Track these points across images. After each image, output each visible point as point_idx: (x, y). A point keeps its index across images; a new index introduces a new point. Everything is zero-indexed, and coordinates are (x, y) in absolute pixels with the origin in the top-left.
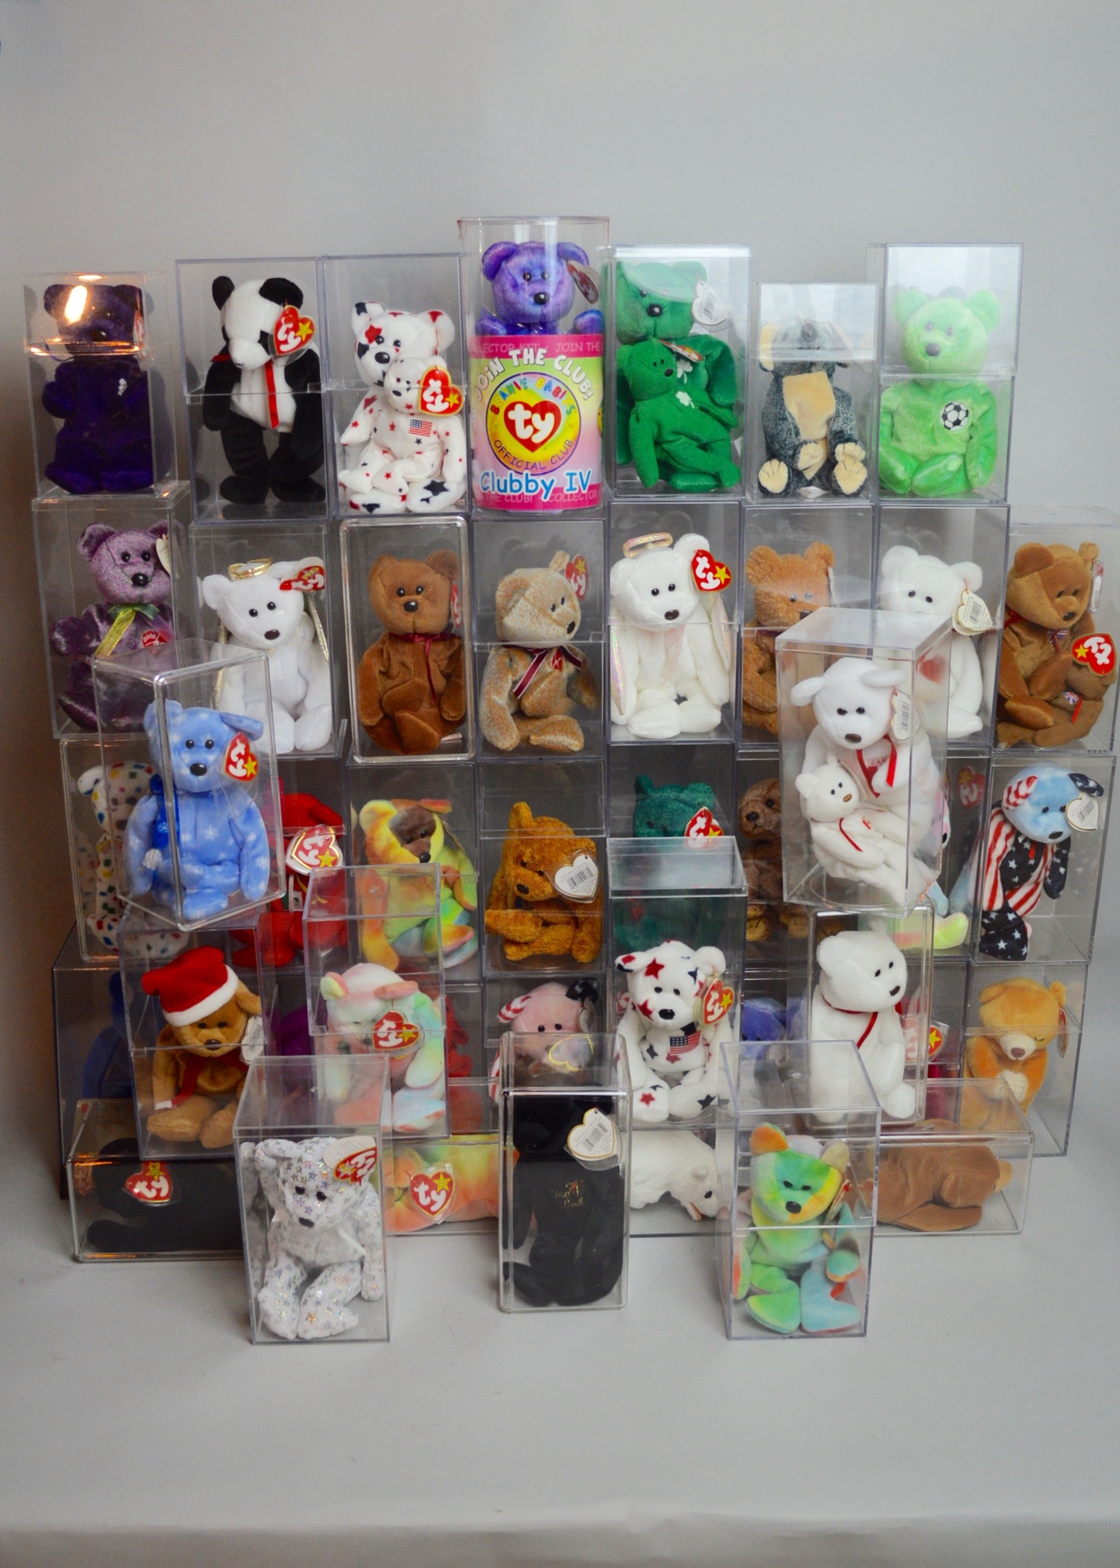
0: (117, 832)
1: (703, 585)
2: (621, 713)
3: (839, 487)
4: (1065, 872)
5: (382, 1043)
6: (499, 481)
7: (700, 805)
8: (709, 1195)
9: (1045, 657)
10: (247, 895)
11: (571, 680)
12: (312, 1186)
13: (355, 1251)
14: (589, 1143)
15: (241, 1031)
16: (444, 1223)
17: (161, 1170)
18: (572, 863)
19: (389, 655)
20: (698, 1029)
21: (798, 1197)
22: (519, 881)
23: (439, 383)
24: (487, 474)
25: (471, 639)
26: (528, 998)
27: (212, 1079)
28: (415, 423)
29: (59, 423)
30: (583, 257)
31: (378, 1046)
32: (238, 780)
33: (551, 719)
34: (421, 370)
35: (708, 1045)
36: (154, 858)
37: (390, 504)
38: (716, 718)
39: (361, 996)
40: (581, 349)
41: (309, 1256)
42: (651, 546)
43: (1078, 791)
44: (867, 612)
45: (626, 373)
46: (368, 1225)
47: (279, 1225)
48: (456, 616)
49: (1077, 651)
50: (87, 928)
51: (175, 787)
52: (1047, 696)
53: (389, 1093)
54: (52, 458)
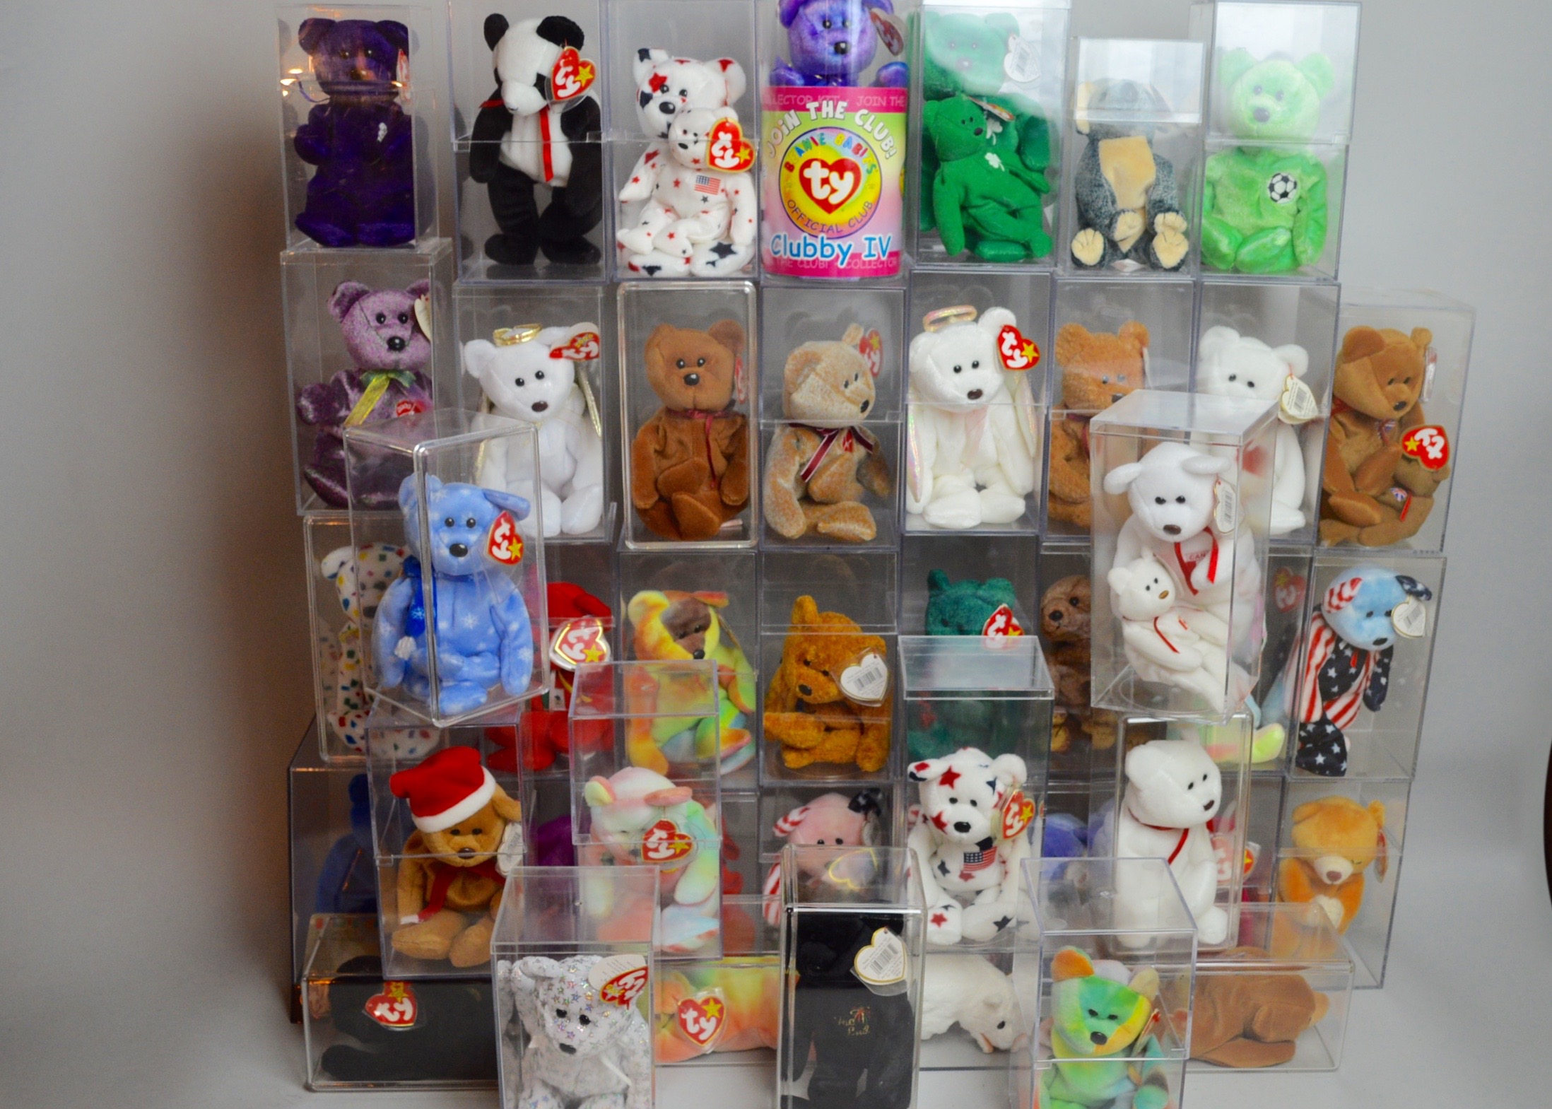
0: (366, 620)
2: (917, 500)
3: (1158, 259)
4: (1387, 683)
5: (651, 854)
6: (791, 245)
7: (1000, 602)
8: (1002, 1025)
9: (1372, 450)
10: (507, 689)
11: (861, 465)
12: (575, 1009)
13: (619, 1082)
14: (877, 966)
15: (498, 839)
16: (714, 1052)
17: (405, 991)
18: (859, 661)
19: (665, 432)
20: (995, 844)
21: (1104, 1026)
22: (801, 682)
23: (729, 137)
24: (779, 237)
25: (757, 415)
26: (806, 809)
27: (464, 892)
28: (702, 179)
30: (887, 5)
31: (647, 857)
32: (502, 564)
33: (840, 505)
34: (711, 122)
35: (1004, 862)
36: (407, 646)
37: (672, 266)
38: (1020, 507)
39: (631, 803)
40: (884, 104)
41: (568, 1087)
42: (953, 320)
43: (1404, 595)
44: (1185, 395)
45: (932, 131)
46: (634, 1053)
47: (536, 1052)
48: (740, 391)
49: (1407, 443)
50: (328, 725)
51: (433, 570)
52: (1374, 492)
53: (658, 909)
54: (303, 209)
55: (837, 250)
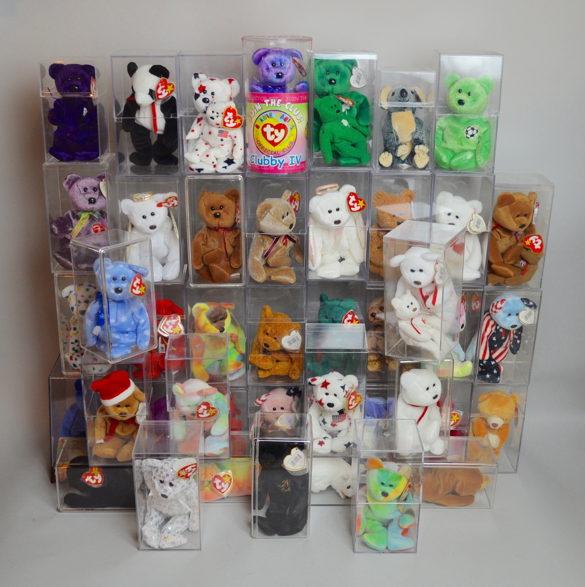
0: (80, 316)
1: (352, 209)
2: (314, 266)
3: (416, 165)
4: (520, 343)
5: (200, 415)
6: (259, 159)
8: (349, 487)
9: (512, 244)
10: (139, 347)
11: (291, 249)
12: (167, 480)
13: (186, 509)
14: (293, 463)
15: (136, 410)
16: (227, 497)
17: (98, 471)
18: (289, 335)
19: (207, 236)
20: (345, 412)
21: (387, 489)
22: (265, 342)
23: (232, 114)
24: (253, 156)
25: (245, 231)
26: (268, 395)
27: (122, 430)
28: (221, 132)
29: (55, 128)
30: (300, 56)
31: (198, 417)
32: (136, 296)
34: (224, 108)
35: (350, 419)
36: (97, 330)
37: (208, 169)
39: (192, 394)
40: (298, 100)
41: (165, 511)
42: (329, 190)
43: (525, 306)
44: (426, 224)
45: (318, 111)
46: (192, 498)
47: (152, 497)
48: (238, 219)
49: (526, 242)
50: (65, 359)
52: (511, 262)
53: (203, 438)
54: (52, 145)
55: (278, 162)
